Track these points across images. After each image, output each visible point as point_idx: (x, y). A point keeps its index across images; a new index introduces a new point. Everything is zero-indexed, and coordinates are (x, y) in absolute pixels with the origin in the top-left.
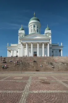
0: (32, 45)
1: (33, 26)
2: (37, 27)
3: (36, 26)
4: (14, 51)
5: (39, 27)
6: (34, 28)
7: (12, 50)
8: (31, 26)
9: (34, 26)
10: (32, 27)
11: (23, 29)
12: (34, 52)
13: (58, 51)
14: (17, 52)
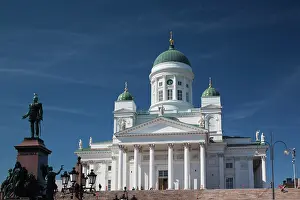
0: (151, 152)
1: (163, 81)
2: (179, 83)
3: (174, 80)
4: (101, 165)
5: (184, 82)
6: (166, 88)
7: (92, 162)
8: (158, 79)
9: (169, 82)
10: (161, 84)
11: (128, 98)
12: (160, 172)
13: (251, 163)
14: (110, 168)
